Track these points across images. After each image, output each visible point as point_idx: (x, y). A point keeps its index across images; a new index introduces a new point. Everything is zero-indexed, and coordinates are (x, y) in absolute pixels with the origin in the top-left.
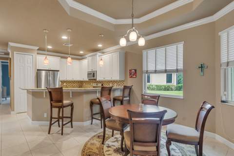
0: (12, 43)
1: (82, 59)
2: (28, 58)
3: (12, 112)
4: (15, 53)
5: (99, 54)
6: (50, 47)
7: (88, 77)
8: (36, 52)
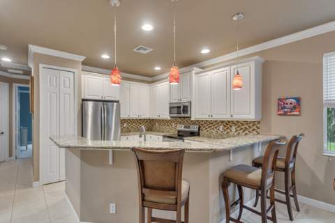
0: (36, 47)
1: (153, 82)
2: (67, 77)
3: (35, 184)
4: (41, 66)
5: (196, 69)
6: (105, 57)
7: (170, 113)
8: (81, 66)
